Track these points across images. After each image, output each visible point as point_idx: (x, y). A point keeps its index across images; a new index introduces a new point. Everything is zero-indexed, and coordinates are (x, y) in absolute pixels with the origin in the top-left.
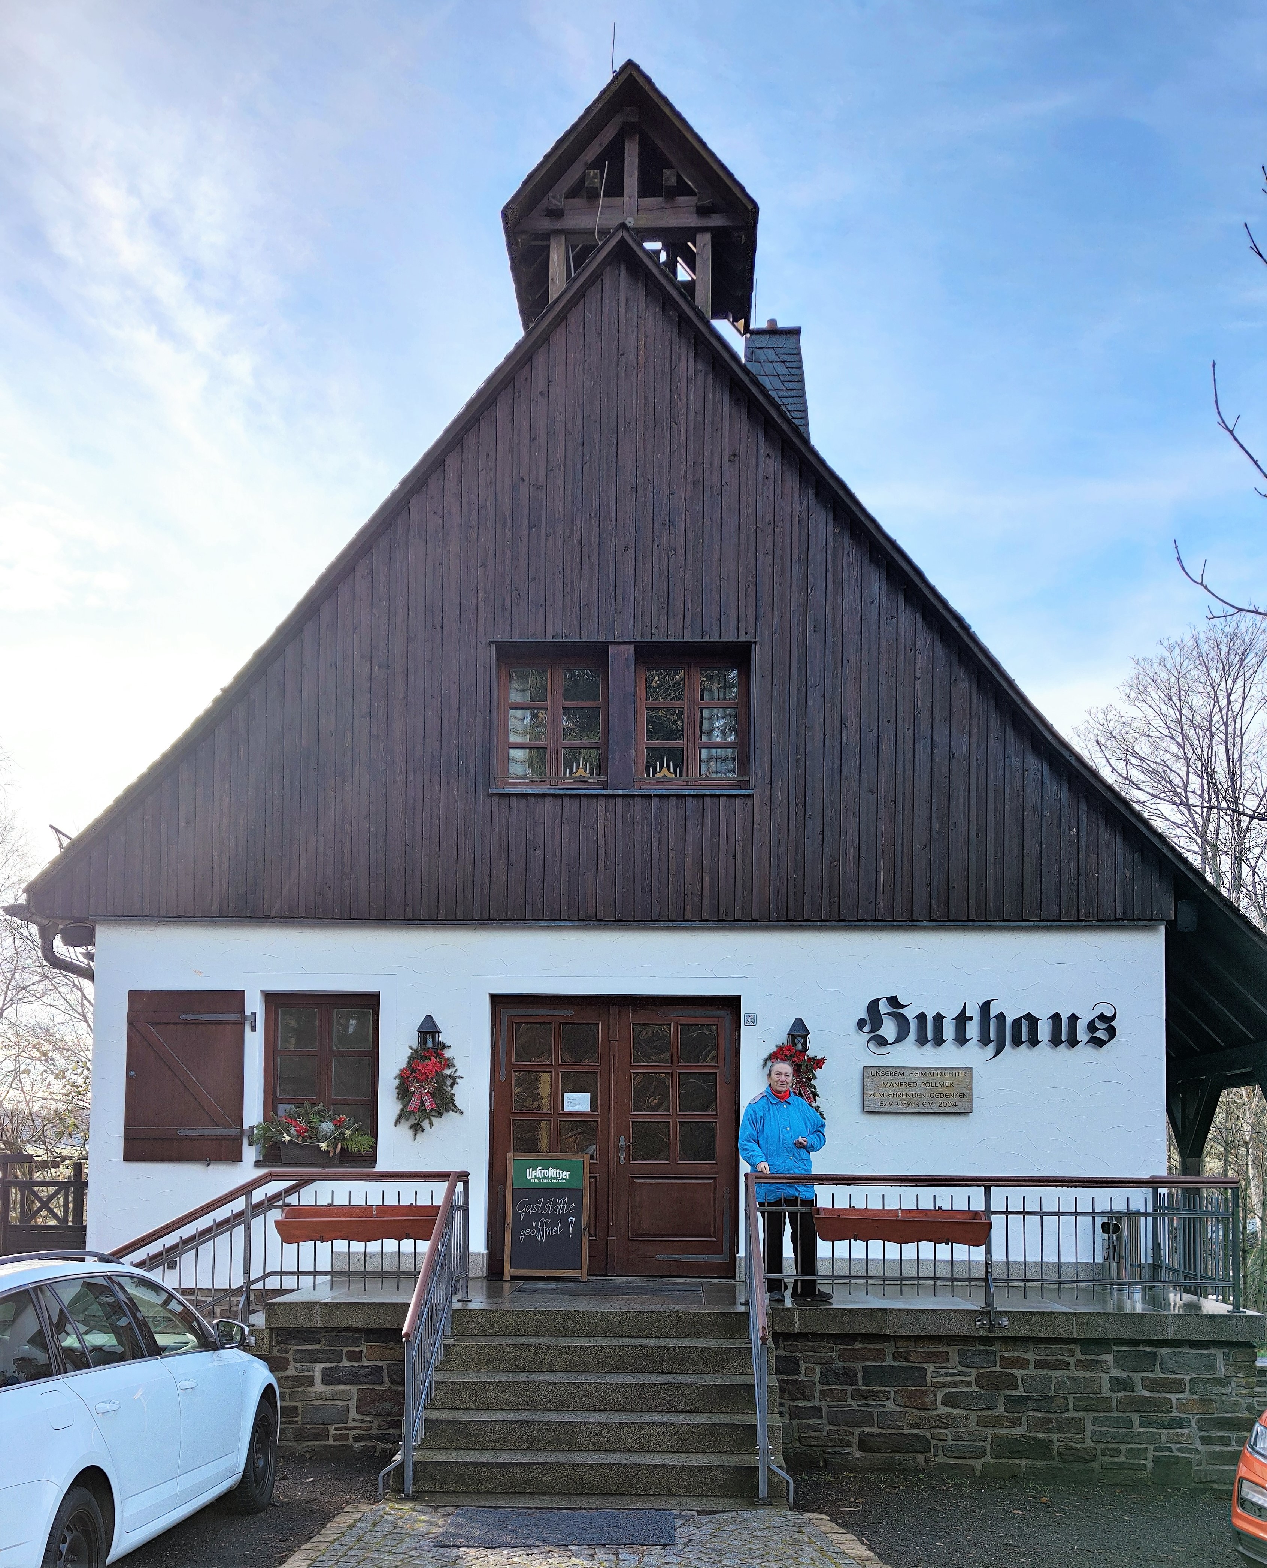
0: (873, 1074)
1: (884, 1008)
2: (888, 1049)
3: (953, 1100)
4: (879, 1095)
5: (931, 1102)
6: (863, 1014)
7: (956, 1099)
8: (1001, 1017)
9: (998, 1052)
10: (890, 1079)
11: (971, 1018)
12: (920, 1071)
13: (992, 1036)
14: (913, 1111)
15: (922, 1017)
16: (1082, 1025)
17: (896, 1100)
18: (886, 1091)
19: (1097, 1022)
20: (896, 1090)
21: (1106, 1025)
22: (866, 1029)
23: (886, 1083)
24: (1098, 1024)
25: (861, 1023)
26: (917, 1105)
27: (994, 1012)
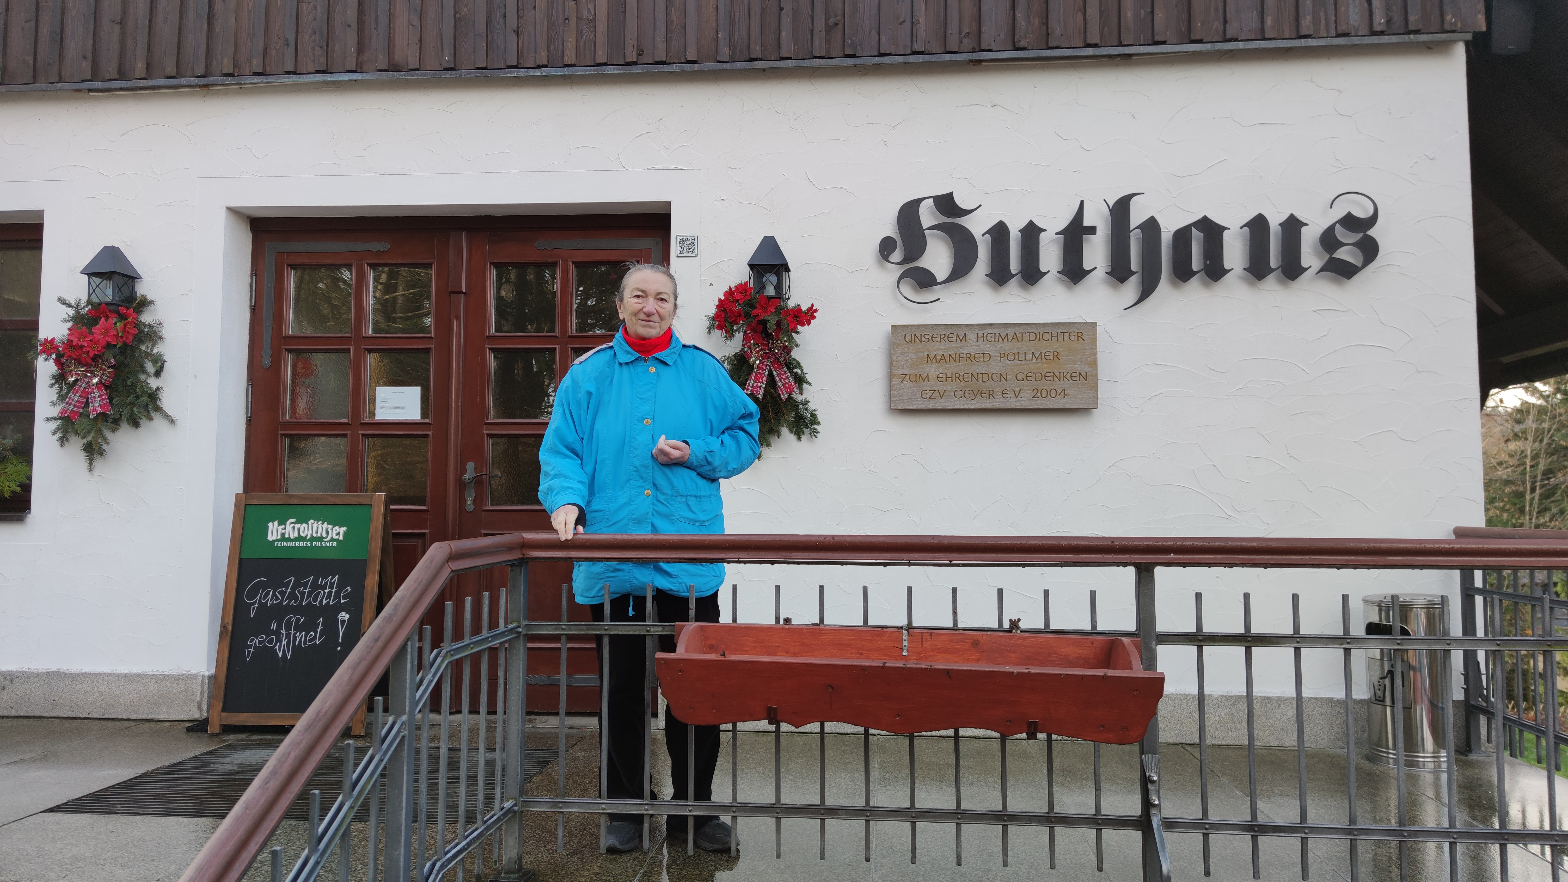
0: (908, 338)
1: (928, 217)
2: (937, 292)
3: (1059, 386)
4: (918, 378)
5: (1017, 390)
6: (889, 229)
7: (1064, 384)
8: (1151, 227)
9: (1147, 290)
10: (940, 348)
11: (1092, 230)
12: (997, 331)
13: (1135, 264)
14: (984, 406)
15: (999, 232)
16: (1309, 237)
17: (951, 386)
18: (932, 370)
19: (1339, 231)
20: (951, 368)
21: (1358, 237)
22: (897, 256)
23: (932, 355)
24: (1341, 233)
25: (886, 247)
26: (991, 394)
27: (1137, 217)
